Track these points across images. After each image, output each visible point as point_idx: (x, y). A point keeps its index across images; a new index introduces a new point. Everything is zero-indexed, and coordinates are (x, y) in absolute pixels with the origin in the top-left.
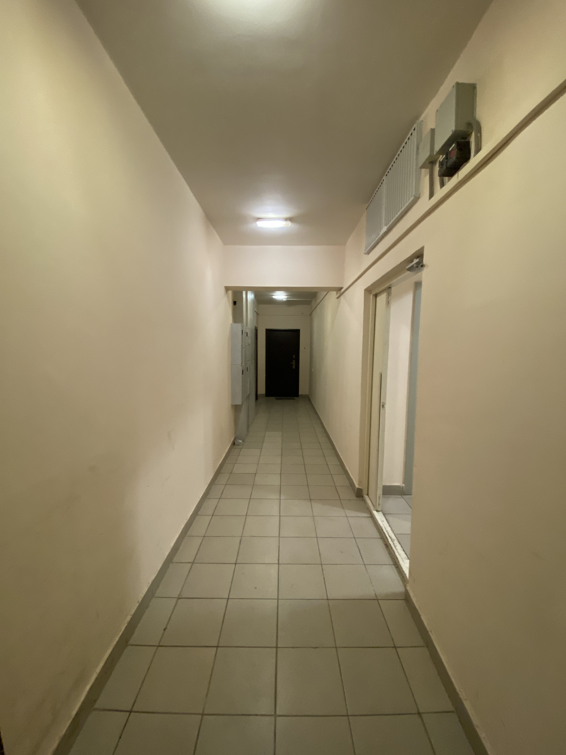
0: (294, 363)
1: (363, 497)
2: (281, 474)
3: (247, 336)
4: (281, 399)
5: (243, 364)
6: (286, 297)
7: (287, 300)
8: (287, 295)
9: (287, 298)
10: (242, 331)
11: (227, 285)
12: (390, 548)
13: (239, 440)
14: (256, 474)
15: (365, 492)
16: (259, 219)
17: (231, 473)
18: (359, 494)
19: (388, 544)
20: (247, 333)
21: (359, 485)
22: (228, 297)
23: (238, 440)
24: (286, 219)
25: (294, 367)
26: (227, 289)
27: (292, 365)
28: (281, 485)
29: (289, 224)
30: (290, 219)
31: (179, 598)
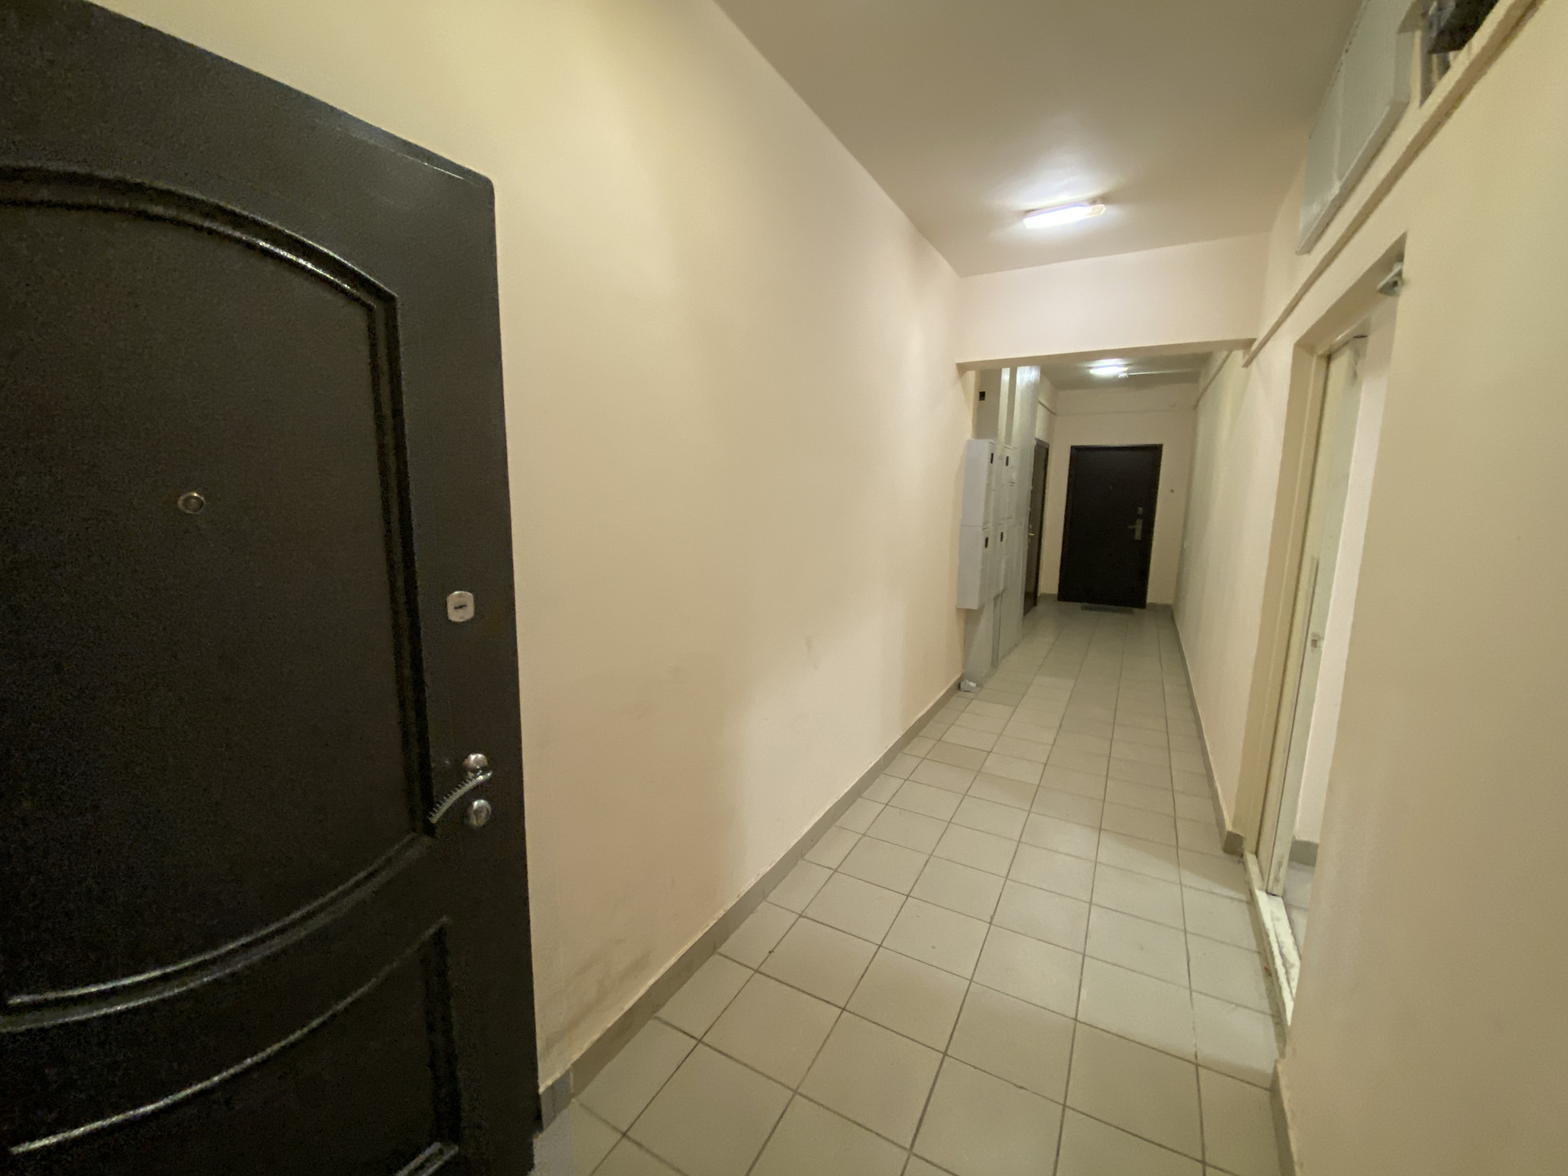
0: (1139, 526)
1: (1242, 856)
2: (1045, 765)
3: (1007, 464)
4: (1095, 609)
5: (990, 525)
6: (1126, 369)
7: (1130, 376)
8: (1126, 365)
9: (1128, 372)
10: (992, 455)
11: (960, 362)
12: (1274, 978)
13: (970, 681)
14: (989, 752)
15: (1249, 845)
16: (1028, 212)
17: (940, 740)
18: (1233, 846)
19: (1272, 969)
20: (1007, 458)
21: (1234, 825)
22: (964, 386)
23: (967, 681)
24: (1094, 201)
25: (1138, 536)
26: (962, 368)
27: (1134, 531)
28: (1039, 786)
29: (1102, 209)
30: (1104, 199)
31: (801, 916)
